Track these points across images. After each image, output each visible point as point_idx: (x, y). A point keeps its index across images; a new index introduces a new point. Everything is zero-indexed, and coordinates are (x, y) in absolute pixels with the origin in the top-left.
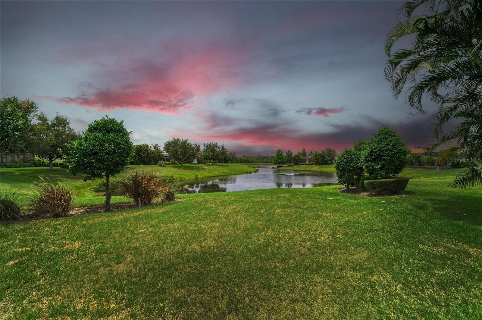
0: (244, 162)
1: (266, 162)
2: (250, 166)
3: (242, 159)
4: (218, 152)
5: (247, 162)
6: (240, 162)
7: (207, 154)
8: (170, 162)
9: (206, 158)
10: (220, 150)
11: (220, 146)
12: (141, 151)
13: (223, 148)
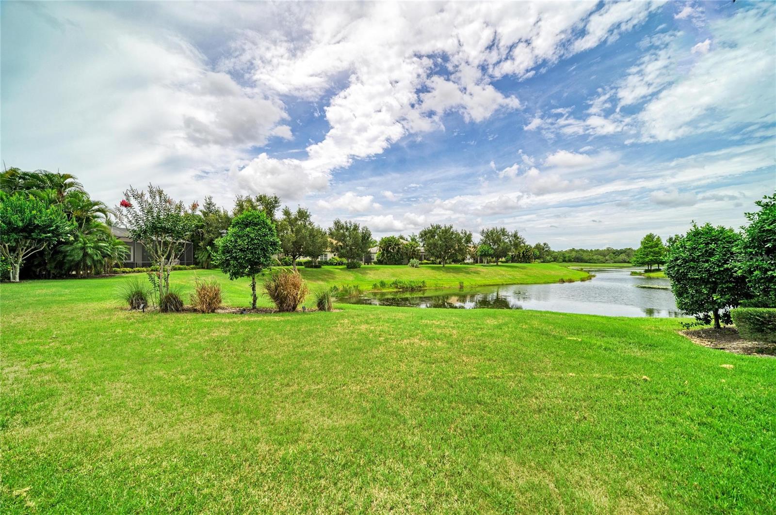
0: (570, 261)
1: (625, 262)
2: (582, 270)
3: (567, 255)
4: (505, 243)
5: (578, 262)
6: (561, 260)
7: (486, 247)
8: (430, 260)
9: (484, 254)
10: (510, 241)
11: (510, 234)
12: (390, 246)
13: (515, 236)
